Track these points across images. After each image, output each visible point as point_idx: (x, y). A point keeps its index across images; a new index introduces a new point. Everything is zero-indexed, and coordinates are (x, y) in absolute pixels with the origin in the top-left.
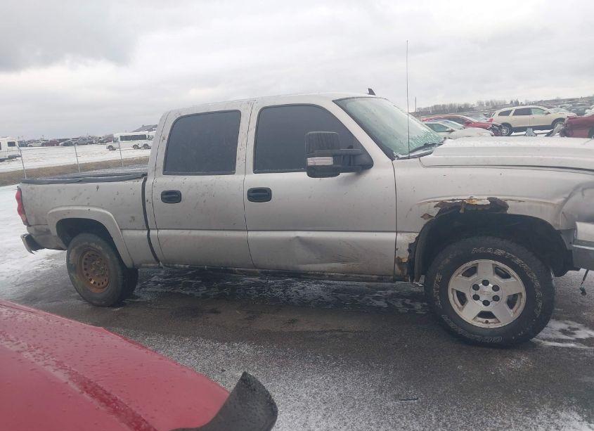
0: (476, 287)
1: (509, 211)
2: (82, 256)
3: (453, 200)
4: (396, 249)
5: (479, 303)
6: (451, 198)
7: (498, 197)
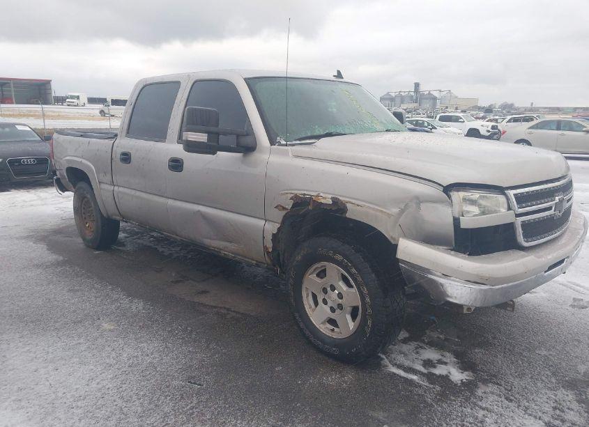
0: (325, 291)
1: (348, 215)
2: (82, 201)
3: (304, 194)
4: (264, 237)
5: (327, 308)
6: (303, 192)
7: (341, 198)
